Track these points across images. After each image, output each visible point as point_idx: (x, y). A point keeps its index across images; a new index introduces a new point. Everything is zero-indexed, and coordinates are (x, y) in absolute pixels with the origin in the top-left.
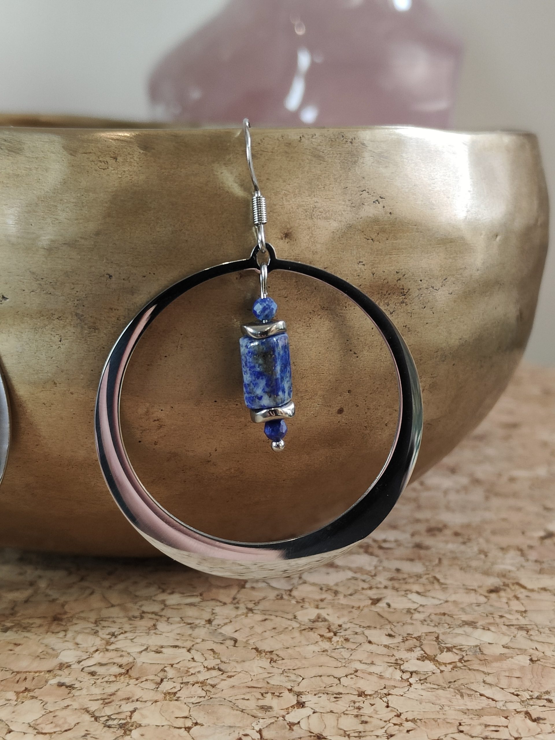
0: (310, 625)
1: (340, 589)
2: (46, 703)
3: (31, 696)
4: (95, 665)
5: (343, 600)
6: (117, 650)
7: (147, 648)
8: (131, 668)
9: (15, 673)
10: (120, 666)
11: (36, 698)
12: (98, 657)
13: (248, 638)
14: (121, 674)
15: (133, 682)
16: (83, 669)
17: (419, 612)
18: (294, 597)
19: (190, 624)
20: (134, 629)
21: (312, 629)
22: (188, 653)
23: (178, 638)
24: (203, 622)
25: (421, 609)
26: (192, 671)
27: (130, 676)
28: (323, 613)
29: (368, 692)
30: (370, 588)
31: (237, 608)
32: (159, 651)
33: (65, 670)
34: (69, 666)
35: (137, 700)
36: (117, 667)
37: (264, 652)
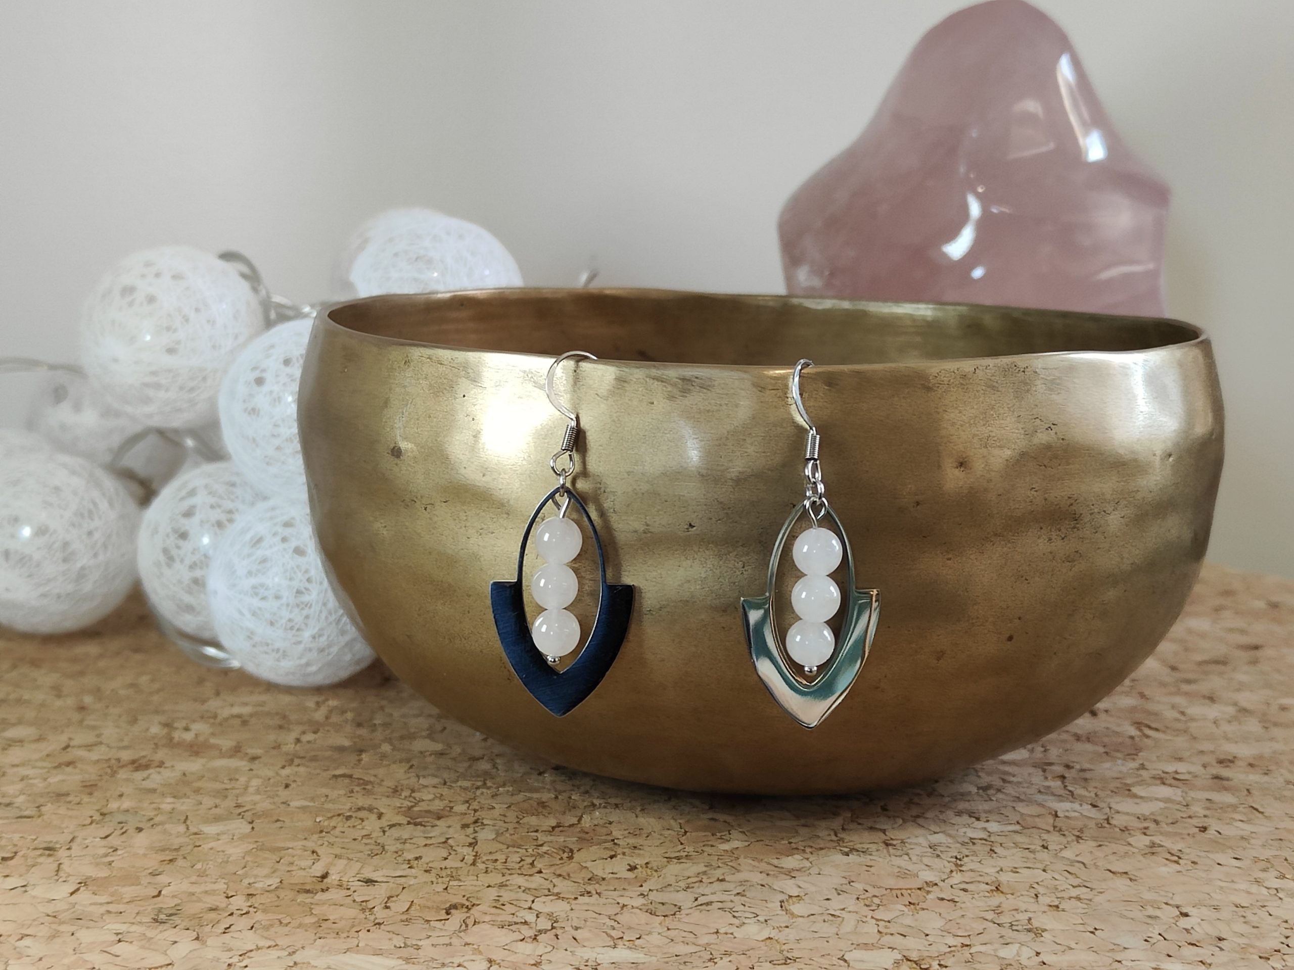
0: (1148, 850)
1: (1159, 818)
2: (940, 915)
3: (921, 908)
4: (960, 883)
5: (1170, 829)
6: (972, 870)
7: (1001, 870)
8: (999, 885)
9: (889, 890)
10: (987, 884)
11: (927, 909)
12: (957, 878)
13: (1094, 861)
14: (992, 891)
15: (1009, 896)
16: (952, 886)
17: (1254, 838)
18: (1115, 826)
19: (1028, 849)
20: (975, 854)
21: (1153, 853)
22: (1044, 873)
23: (1026, 861)
24: (1039, 848)
25: (1253, 835)
26: (1061, 888)
27: (1002, 892)
28: (1157, 839)
29: (1243, 905)
30: (1190, 817)
31: (1064, 835)
32: (1015, 871)
33: (935, 887)
34: (936, 884)
35: (1026, 911)
36: (984, 885)
37: (1119, 873)
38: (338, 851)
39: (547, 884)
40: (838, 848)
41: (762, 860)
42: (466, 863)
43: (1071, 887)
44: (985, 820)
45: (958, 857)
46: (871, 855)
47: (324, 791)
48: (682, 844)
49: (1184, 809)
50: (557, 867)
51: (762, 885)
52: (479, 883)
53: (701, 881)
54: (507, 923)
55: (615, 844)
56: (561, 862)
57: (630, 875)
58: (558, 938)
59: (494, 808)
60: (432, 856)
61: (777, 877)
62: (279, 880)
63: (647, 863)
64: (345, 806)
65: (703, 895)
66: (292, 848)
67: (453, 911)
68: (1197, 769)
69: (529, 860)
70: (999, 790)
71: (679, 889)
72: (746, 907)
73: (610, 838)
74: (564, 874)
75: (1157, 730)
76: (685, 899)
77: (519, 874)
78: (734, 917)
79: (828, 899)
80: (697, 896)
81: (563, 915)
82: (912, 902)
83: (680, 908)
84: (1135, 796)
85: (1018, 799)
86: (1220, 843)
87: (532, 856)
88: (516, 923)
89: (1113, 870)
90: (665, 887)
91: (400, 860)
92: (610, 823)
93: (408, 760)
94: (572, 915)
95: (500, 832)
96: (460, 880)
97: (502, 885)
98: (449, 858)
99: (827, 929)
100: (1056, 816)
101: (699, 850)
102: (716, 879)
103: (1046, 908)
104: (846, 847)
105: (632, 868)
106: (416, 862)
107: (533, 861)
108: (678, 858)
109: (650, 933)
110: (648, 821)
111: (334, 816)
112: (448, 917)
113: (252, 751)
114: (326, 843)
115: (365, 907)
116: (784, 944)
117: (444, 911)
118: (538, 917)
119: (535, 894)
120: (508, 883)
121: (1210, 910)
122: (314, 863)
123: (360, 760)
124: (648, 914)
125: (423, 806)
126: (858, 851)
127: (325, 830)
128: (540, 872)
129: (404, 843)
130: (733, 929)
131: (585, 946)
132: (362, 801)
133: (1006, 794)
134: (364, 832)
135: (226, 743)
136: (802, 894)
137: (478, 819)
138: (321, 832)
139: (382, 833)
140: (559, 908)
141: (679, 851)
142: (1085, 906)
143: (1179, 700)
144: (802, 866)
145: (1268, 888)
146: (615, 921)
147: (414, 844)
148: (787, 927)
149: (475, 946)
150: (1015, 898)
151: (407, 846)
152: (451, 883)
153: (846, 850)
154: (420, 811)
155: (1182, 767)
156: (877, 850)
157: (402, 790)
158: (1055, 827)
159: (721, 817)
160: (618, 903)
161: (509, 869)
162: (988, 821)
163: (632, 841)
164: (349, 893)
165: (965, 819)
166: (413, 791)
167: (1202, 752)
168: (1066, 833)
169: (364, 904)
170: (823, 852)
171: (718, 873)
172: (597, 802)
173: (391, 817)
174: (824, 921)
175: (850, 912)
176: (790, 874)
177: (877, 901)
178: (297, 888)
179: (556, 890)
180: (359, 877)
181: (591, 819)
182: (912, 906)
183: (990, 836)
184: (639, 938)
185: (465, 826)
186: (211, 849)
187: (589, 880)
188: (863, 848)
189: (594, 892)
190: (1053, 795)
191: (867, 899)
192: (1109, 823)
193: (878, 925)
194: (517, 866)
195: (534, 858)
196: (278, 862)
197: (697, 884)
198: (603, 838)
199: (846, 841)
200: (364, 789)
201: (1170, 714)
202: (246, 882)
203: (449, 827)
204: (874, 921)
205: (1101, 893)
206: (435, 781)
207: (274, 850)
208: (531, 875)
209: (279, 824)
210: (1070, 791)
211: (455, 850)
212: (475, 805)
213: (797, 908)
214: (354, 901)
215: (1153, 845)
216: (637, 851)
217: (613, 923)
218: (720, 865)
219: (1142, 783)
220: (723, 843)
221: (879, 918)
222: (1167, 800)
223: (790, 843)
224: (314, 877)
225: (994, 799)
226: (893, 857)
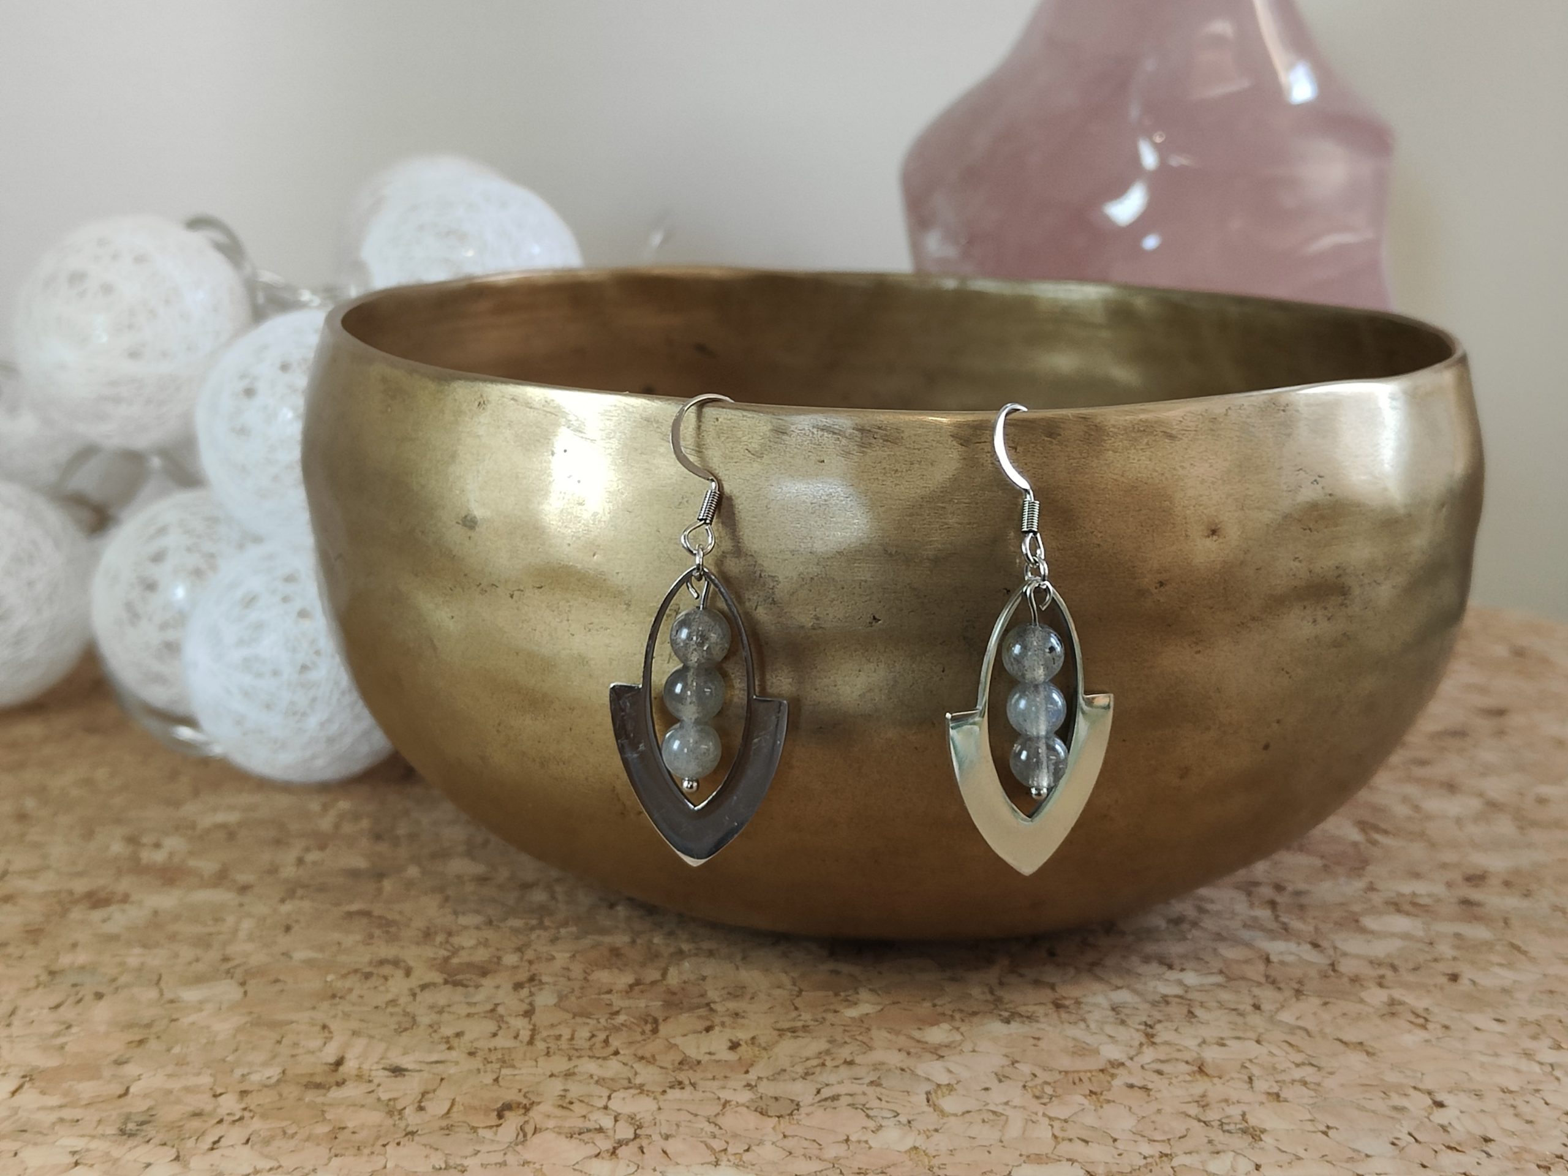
0: (1386, 1010)
1: (1396, 962)
2: (1130, 1109)
3: (1105, 1100)
4: (1153, 1062)
5: (1411, 978)
6: (1167, 1043)
7: (1204, 1042)
8: (1202, 1064)
9: (1063, 1073)
10: (1187, 1063)
11: (1114, 1101)
12: (1149, 1055)
13: (1320, 1027)
14: (1194, 1072)
15: (1216, 1080)
16: (1142, 1067)
17: (1518, 991)
18: (1343, 974)
19: (1236, 1010)
20: (1169, 1018)
22: (1258, 1046)
23: (1234, 1027)
24: (1249, 1008)
25: (1518, 986)
26: (1280, 1067)
27: (1207, 1075)
28: (1398, 993)
29: (1513, 1088)
30: (1436, 960)
31: (1279, 989)
32: (1222, 1044)
33: (1121, 1068)
34: (1123, 1064)
35: (1238, 1102)
36: (1184, 1064)
37: (1353, 1043)
38: (354, 1025)
39: (626, 1072)
40: (995, 1011)
41: (900, 1031)
42: (521, 1042)
43: (1293, 1066)
44: (1179, 969)
45: (1149, 1023)
46: (1037, 1021)
47: (337, 936)
48: (796, 1009)
49: (1427, 949)
50: (638, 1045)
51: (903, 1070)
52: (540, 1071)
53: (823, 1065)
54: (577, 1130)
55: (712, 1010)
56: (643, 1037)
57: (732, 1056)
58: (643, 1152)
59: (553, 958)
60: (477, 1030)
61: (920, 1057)
62: (279, 1070)
63: (753, 1038)
64: (362, 957)
65: (827, 1085)
66: (297, 1022)
67: (507, 1114)
68: (1439, 889)
69: (602, 1036)
70: (1195, 924)
71: (797, 1076)
72: (883, 1102)
73: (705, 1001)
74: (648, 1055)
75: (1386, 832)
76: (804, 1091)
77: (590, 1057)
78: (868, 1116)
79: (987, 1089)
80: (819, 1086)
81: (648, 1118)
82: (1093, 1089)
83: (798, 1105)
84: (1363, 930)
85: (1219, 937)
86: (1477, 1000)
87: (606, 1029)
88: (589, 1130)
89: (1345, 1038)
90: (779, 1074)
91: (436, 1037)
92: (704, 978)
93: (441, 889)
94: (661, 1117)
95: (565, 993)
96: (513, 1067)
97: (569, 1075)
98: (500, 1033)
99: (987, 1134)
100: (1268, 960)
101: (819, 1017)
102: (842, 1061)
103: (1263, 1098)
104: (1006, 1010)
105: (734, 1046)
106: (457, 1040)
107: (607, 1036)
108: (793, 1030)
109: (761, 1143)
110: (751, 976)
111: (349, 973)
112: (501, 1121)
113: (243, 878)
114: (340, 1014)
115: (392, 1110)
116: (934, 1157)
117: (496, 1113)
118: (616, 1121)
119: (610, 1085)
120: (576, 1070)
121: (1470, 1097)
122: (325, 1044)
123: (380, 891)
124: (758, 1114)
125: (463, 957)
126: (1021, 1016)
127: (339, 995)
128: (616, 1053)
129: (441, 1012)
130: (869, 1136)
131: (678, 1164)
132: (386, 951)
133: (1205, 930)
134: (389, 997)
135: (208, 865)
136: (953, 1082)
137: (534, 975)
138: (334, 996)
139: (411, 998)
140: (644, 1107)
141: (794, 1020)
142: (1313, 1094)
143: (1411, 790)
144: (951, 1039)
145: (1541, 1064)
146: (716, 1125)
147: (454, 1013)
148: (936, 1130)
149: (537, 1166)
150: (1224, 1084)
151: (445, 1016)
152: (504, 1071)
153: (1006, 1014)
154: (461, 964)
155: (1421, 888)
156: (1046, 1015)
157: (436, 933)
158: (1267, 977)
159: (845, 968)
160: (719, 1098)
161: (577, 1050)
162: (1182, 970)
163: (732, 1005)
164: (372, 1087)
165: (1154, 968)
166: (450, 934)
167: (1444, 866)
168: (1282, 985)
169: (392, 1103)
170: (975, 1020)
171: (845, 1053)
172: (685, 947)
173: (423, 974)
174: (984, 1121)
175: (1015, 1107)
176: (937, 1052)
177: (1049, 1090)
178: (305, 1080)
179: (638, 1081)
180: (386, 1063)
181: (680, 973)
182: (1094, 1096)
183: (1186, 992)
184: (747, 1150)
185: (518, 986)
186: (193, 1023)
187: (681, 1063)
188: (1028, 1011)
189: (687, 1082)
190: (1263, 929)
191: (1036, 1086)
192: (1334, 970)
193: (1052, 1126)
194: (587, 1045)
195: (607, 1033)
196: (279, 1042)
197: (818, 1069)
198: (695, 1001)
199: (1005, 1001)
200: (388, 932)
201: (1401, 810)
202: (238, 1072)
203: (498, 987)
204: (1046, 1121)
205: (1331, 1073)
206: (477, 919)
207: (273, 1025)
208: (605, 1058)
209: (278, 987)
210: (1284, 924)
211: (507, 1023)
212: (530, 954)
213: (948, 1103)
214: (379, 1099)
215: (1392, 1002)
216: (740, 1021)
217: (711, 1128)
218: (847, 1039)
219: (1373, 910)
220: (848, 1007)
221: (1052, 1115)
222: (1406, 936)
223: (934, 1005)
224: (326, 1064)
225: (1190, 937)
226: (1066, 1025)
